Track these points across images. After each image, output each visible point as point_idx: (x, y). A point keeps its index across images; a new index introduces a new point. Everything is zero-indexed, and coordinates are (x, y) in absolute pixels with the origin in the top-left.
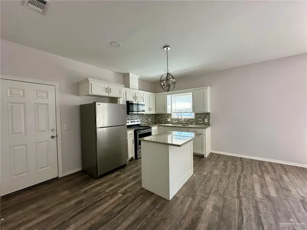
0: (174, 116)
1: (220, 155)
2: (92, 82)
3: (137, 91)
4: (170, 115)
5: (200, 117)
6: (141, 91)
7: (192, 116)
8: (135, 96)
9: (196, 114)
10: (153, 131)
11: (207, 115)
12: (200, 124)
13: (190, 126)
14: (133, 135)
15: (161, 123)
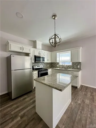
0: (61, 64)
1: (87, 87)
2: (11, 43)
3: (41, 50)
4: (58, 63)
5: (75, 65)
6: (43, 51)
7: (71, 64)
8: (40, 53)
9: (73, 63)
10: (48, 72)
11: (79, 63)
12: (75, 69)
13: (69, 69)
14: (37, 74)
15: (54, 67)
